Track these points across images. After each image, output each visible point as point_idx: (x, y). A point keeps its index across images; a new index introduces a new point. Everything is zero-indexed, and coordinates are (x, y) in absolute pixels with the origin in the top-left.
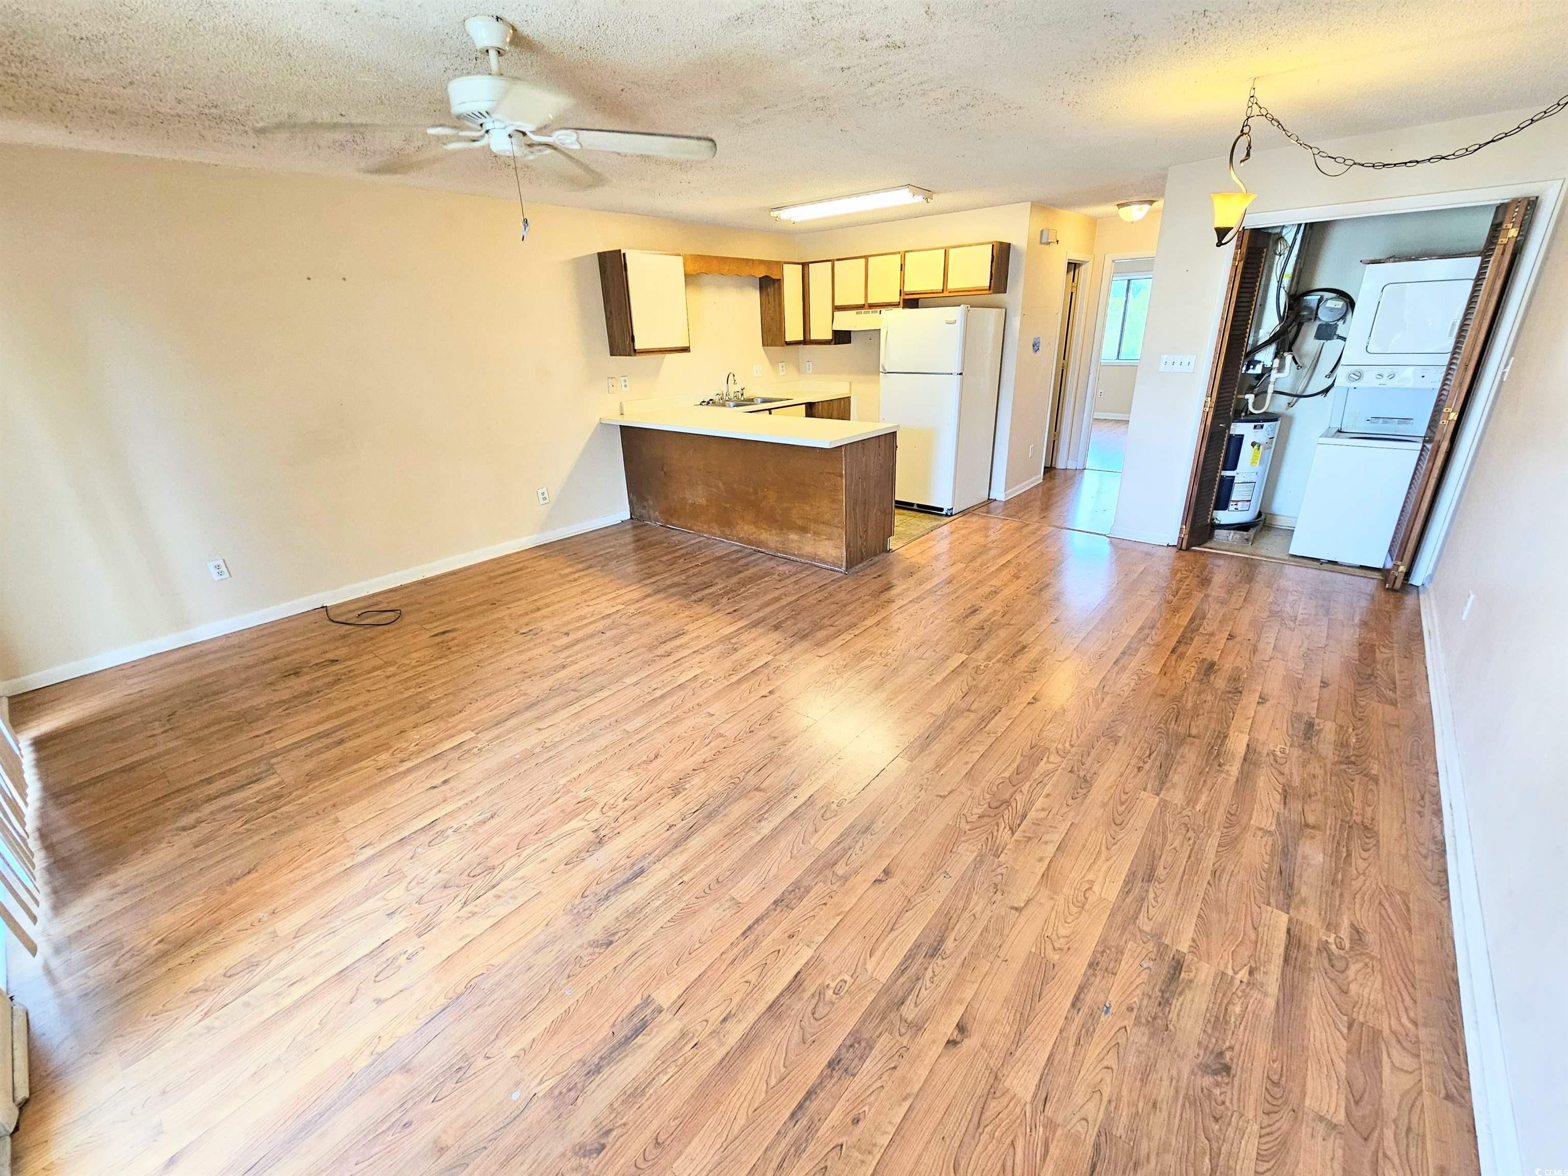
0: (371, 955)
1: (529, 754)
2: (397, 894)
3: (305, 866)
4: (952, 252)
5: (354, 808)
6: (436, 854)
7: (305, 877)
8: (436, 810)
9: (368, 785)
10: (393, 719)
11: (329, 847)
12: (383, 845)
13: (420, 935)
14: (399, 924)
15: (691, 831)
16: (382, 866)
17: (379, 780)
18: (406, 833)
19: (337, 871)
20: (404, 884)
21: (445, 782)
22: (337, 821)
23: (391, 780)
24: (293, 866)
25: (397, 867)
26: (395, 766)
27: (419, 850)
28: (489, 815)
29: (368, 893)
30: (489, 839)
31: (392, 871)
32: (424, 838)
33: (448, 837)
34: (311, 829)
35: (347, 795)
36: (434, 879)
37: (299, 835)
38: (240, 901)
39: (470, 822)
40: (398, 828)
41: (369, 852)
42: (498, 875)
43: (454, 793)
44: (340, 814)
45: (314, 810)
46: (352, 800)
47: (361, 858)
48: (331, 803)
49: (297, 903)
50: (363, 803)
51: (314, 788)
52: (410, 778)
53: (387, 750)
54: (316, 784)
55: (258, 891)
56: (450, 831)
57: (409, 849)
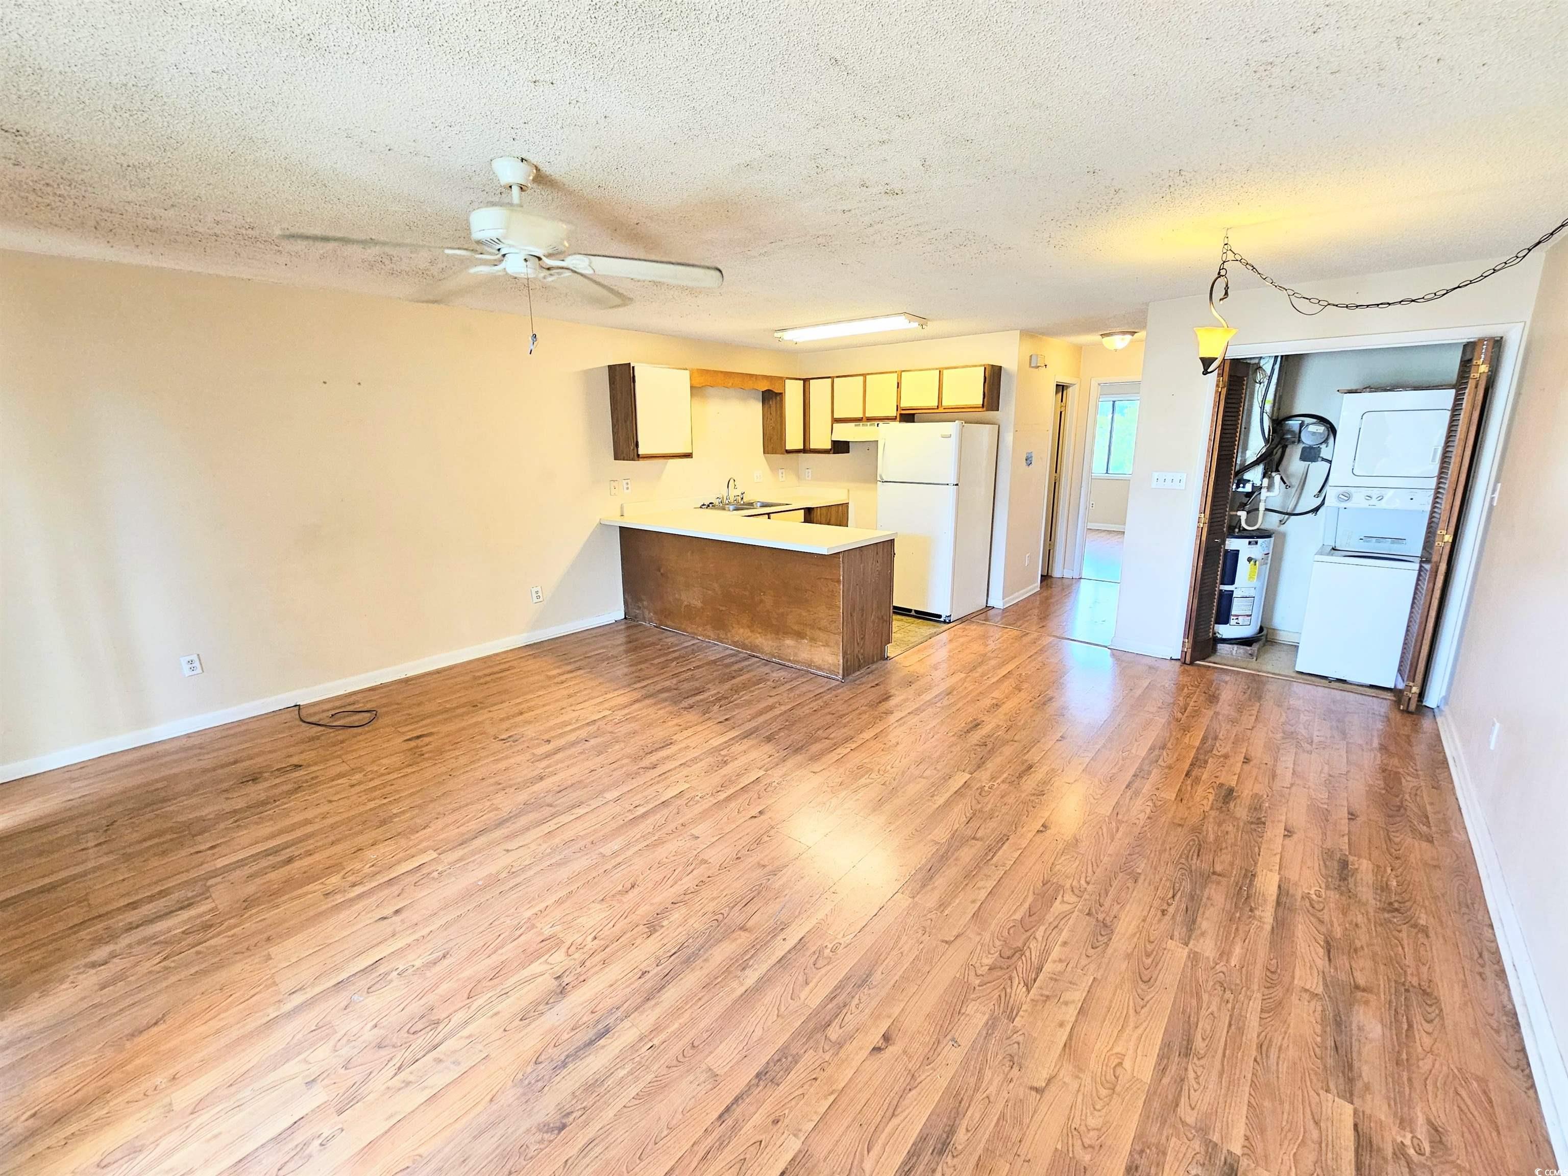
0: (278, 1139)
1: (493, 881)
2: (322, 1055)
3: (222, 1016)
4: (945, 372)
5: (290, 943)
6: (373, 1004)
7: (218, 1032)
8: (382, 946)
9: (311, 914)
10: (350, 835)
11: (252, 992)
12: (318, 989)
13: (340, 1112)
14: (319, 1095)
15: (667, 979)
16: (310, 1018)
17: (324, 907)
18: (344, 976)
19: (259, 1022)
20: (332, 1043)
21: (397, 912)
22: (269, 958)
23: (337, 908)
24: (207, 1017)
25: (328, 1018)
26: (345, 891)
27: (356, 997)
28: (441, 954)
29: (286, 1055)
30: (437, 985)
31: (320, 1024)
32: (364, 983)
33: (391, 981)
34: (237, 968)
35: (287, 925)
36: (369, 1035)
37: (222, 976)
38: (138, 1062)
39: (418, 963)
40: (337, 969)
41: (298, 999)
42: (444, 1030)
43: (405, 925)
44: (274, 950)
45: (246, 944)
46: (290, 933)
47: (288, 1007)
48: (266, 935)
49: (205, 1065)
50: (299, 937)
51: (250, 916)
52: (359, 906)
53: (338, 872)
54: (254, 911)
55: (162, 1048)
56: (395, 973)
57: (342, 999)
